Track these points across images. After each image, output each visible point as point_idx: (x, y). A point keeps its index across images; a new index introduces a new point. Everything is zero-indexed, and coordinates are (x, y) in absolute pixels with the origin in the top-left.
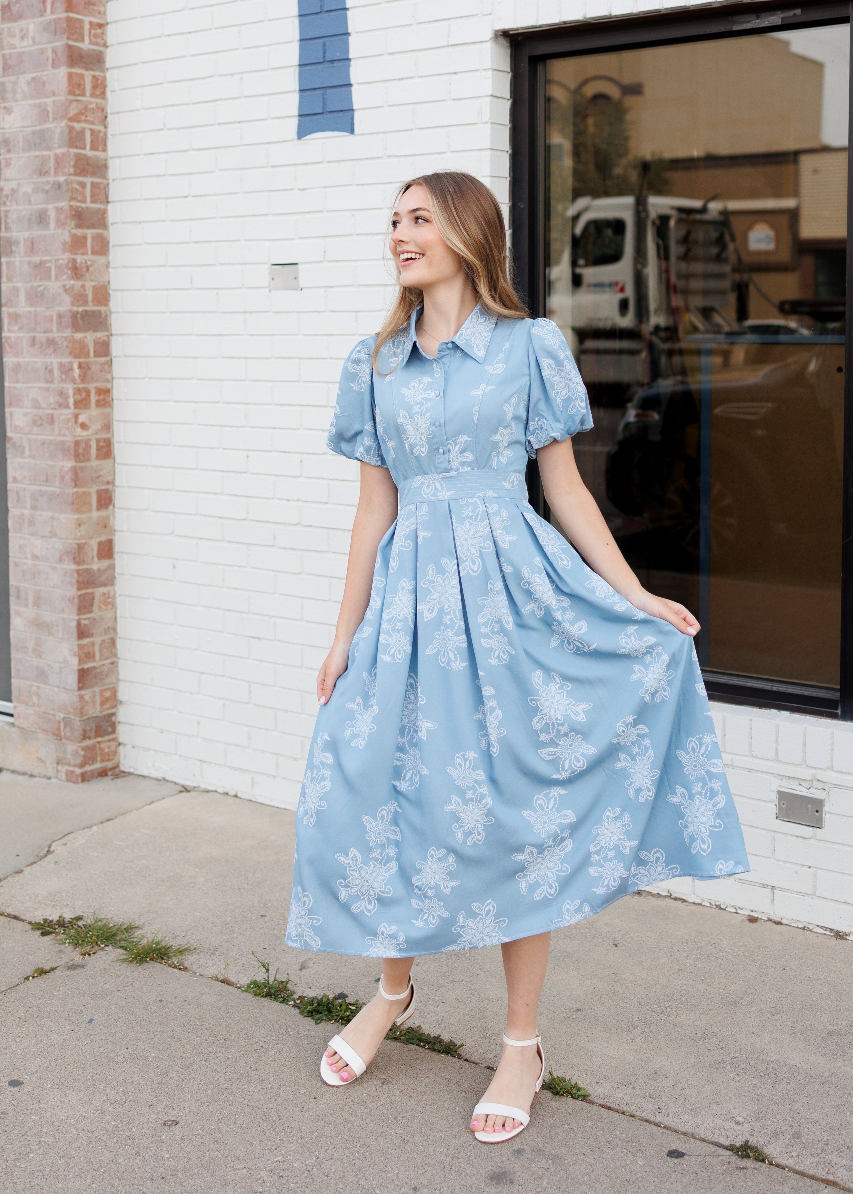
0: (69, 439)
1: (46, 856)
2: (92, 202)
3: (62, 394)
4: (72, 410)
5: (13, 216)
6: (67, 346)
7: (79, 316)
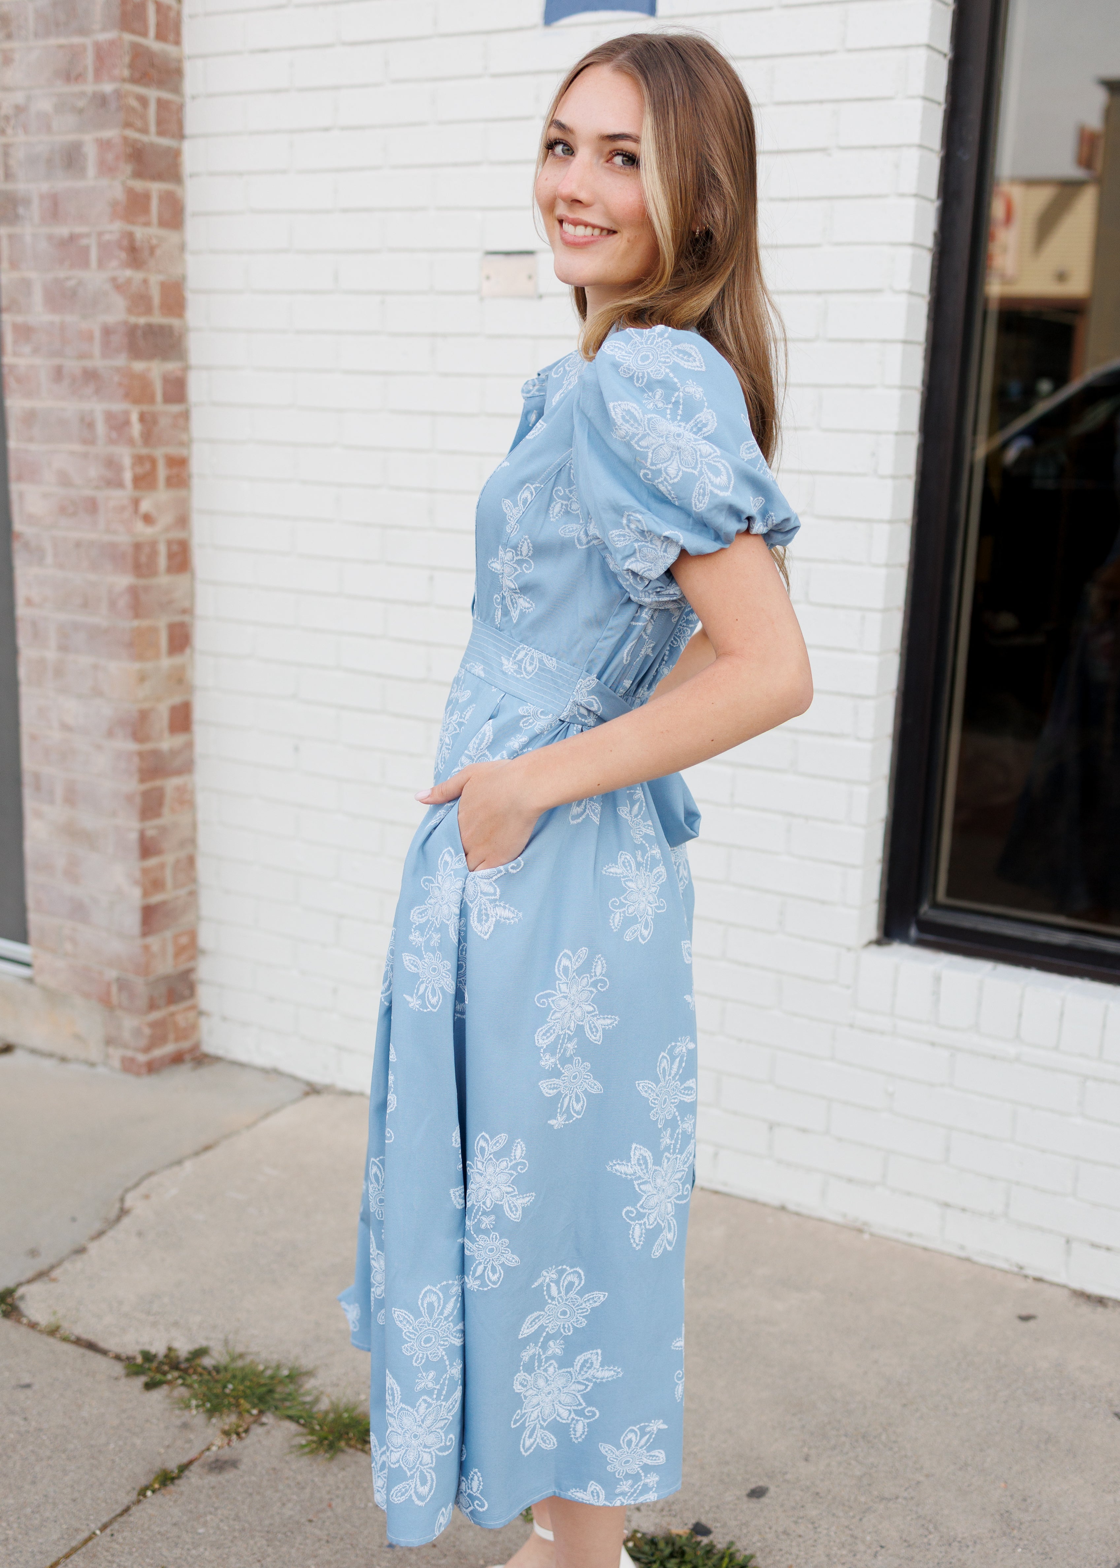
0: (123, 539)
1: (118, 1219)
2: (161, 133)
3: (111, 463)
4: (128, 491)
5: (19, 154)
6: (120, 384)
7: (139, 333)
